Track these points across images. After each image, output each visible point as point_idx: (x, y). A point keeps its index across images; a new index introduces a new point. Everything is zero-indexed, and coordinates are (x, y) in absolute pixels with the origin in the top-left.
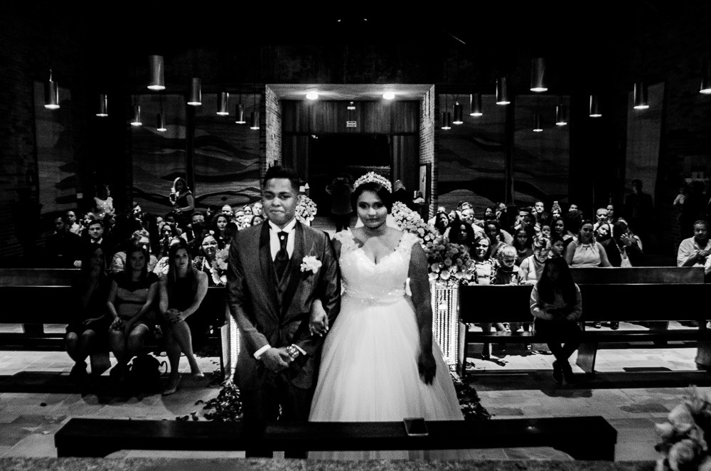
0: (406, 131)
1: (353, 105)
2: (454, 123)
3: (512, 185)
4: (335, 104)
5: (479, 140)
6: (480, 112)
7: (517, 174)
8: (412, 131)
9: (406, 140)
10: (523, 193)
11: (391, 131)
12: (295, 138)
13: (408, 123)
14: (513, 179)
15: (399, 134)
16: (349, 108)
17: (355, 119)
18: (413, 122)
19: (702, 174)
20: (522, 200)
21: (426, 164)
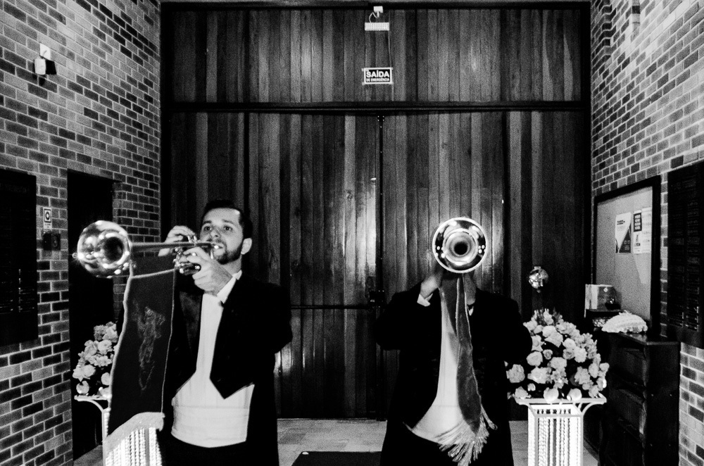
0: (548, 96)
1: (383, 18)
4: (328, 13)
8: (568, 96)
9: (547, 124)
11: (502, 97)
12: (203, 119)
13: (553, 70)
15: (527, 107)
16: (370, 26)
17: (389, 61)
18: (568, 64)
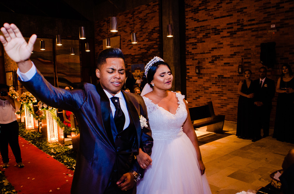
2: (41, 49)
3: (57, 80)
5: (41, 59)
6: (61, 44)
7: (59, 74)
10: (62, 82)
14: (57, 77)
19: (139, 71)
20: (62, 86)
21: (12, 71)
